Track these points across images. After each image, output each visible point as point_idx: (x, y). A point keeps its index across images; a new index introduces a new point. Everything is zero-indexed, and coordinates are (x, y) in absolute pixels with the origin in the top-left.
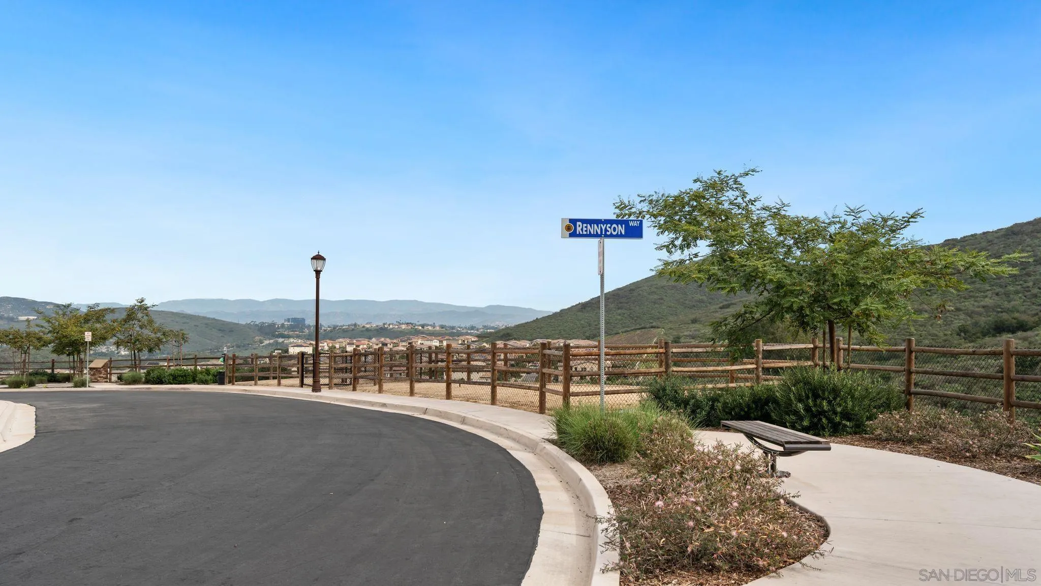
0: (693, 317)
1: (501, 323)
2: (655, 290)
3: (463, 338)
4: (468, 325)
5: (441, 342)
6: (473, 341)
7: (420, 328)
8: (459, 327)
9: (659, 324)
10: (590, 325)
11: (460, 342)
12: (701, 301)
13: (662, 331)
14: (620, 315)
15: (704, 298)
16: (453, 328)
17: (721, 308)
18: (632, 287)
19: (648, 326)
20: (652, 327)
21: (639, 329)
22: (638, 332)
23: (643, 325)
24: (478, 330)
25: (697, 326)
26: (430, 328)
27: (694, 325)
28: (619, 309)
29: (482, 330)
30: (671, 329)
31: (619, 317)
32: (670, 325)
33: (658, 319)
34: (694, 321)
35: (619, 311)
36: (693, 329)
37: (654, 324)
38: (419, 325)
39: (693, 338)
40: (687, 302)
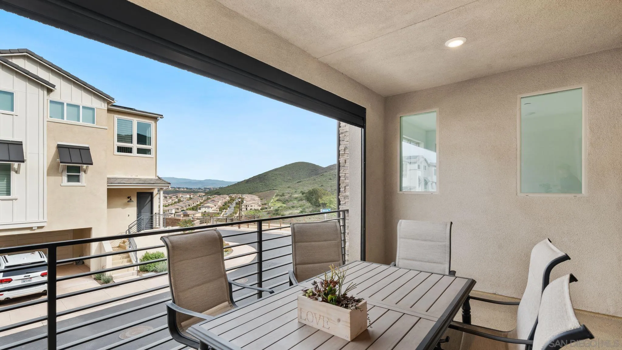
0: (288, 186)
1: (211, 187)
2: (273, 175)
3: (199, 194)
4: (198, 188)
5: (190, 195)
6: (204, 195)
7: (178, 189)
8: (194, 189)
9: (277, 189)
10: (250, 188)
11: (198, 195)
12: (290, 179)
13: (277, 191)
14: (261, 184)
15: (291, 178)
16: (191, 189)
17: (297, 183)
18: (266, 174)
19: (272, 189)
20: (274, 189)
21: (269, 190)
22: (269, 191)
23: (270, 189)
24: (202, 190)
25: (290, 189)
26: (182, 189)
27: (289, 189)
28: (261, 182)
29: (204, 190)
30: (281, 190)
31: (261, 186)
32: (280, 189)
33: (275, 186)
34: (289, 187)
35: (261, 183)
36: (288, 190)
37: (274, 188)
38: (178, 188)
39: (289, 194)
40: (285, 180)
